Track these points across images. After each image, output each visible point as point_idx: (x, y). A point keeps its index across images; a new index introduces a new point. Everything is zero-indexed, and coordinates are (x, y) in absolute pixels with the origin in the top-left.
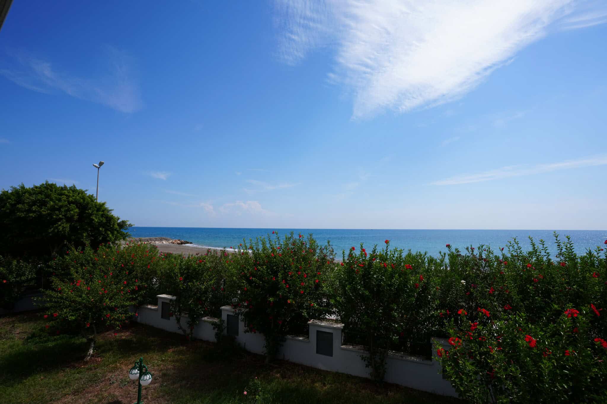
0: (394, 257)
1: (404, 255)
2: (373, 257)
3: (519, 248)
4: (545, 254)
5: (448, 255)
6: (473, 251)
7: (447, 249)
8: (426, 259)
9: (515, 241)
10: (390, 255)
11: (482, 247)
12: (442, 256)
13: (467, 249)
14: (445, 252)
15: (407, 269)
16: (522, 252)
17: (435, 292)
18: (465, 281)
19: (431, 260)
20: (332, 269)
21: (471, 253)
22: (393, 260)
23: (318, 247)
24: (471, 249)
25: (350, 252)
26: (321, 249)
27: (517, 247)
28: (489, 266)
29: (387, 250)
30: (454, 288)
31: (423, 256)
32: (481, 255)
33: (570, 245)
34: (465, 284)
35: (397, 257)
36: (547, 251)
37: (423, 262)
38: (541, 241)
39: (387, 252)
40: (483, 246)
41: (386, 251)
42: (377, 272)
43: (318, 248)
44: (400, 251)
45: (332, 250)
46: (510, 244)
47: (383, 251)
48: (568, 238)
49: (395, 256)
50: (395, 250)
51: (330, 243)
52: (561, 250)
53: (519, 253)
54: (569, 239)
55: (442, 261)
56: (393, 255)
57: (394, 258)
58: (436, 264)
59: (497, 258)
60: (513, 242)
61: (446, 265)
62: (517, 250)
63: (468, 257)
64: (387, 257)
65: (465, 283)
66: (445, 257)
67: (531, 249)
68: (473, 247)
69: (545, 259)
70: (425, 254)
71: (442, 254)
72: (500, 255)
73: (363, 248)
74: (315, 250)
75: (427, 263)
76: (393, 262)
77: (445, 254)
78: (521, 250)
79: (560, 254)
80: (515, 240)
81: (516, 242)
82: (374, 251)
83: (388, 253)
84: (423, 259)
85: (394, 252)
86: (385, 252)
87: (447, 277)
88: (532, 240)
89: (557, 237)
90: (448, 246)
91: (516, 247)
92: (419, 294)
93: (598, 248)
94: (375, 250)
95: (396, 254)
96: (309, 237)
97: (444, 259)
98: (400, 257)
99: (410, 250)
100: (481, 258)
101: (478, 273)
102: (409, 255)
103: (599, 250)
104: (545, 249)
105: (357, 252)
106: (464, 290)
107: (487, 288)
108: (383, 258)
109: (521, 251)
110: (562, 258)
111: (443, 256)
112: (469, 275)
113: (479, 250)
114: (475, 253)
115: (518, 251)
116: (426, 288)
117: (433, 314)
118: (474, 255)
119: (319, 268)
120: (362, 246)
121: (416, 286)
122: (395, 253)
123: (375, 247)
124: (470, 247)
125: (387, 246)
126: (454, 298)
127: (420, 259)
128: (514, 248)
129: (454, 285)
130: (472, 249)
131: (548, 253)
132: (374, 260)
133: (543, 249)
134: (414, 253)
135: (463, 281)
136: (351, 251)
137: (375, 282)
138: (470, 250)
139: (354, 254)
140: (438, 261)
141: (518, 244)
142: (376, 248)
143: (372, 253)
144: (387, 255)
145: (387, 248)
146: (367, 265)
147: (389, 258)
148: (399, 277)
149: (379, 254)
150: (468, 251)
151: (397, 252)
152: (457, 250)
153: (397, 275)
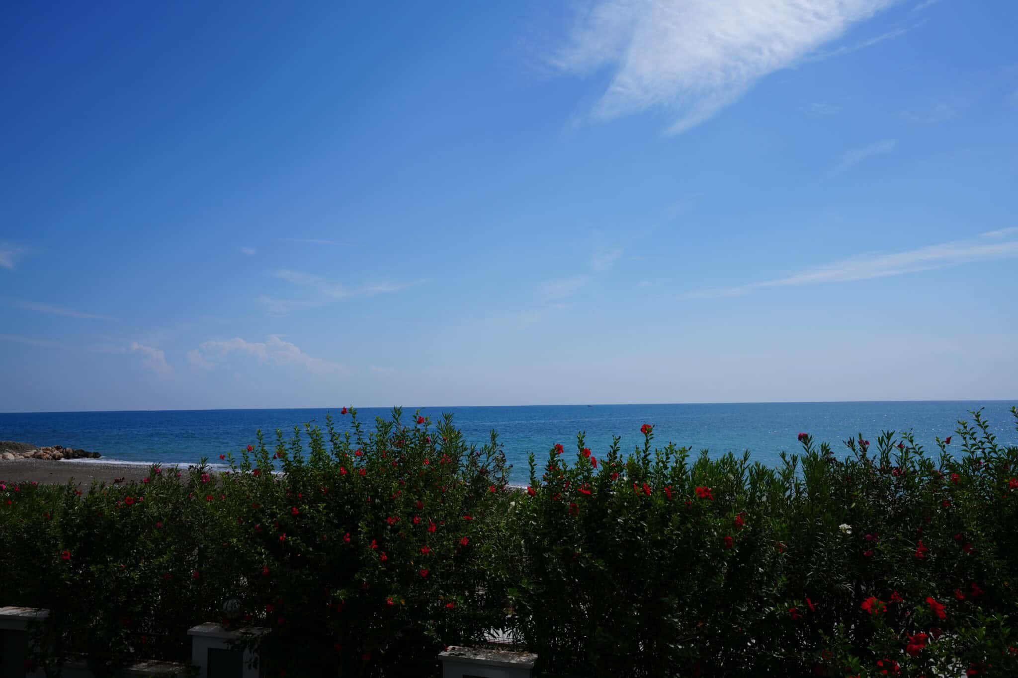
0: (666, 468)
2: (612, 468)
3: (990, 438)
5: (804, 462)
6: (865, 450)
7: (800, 444)
8: (747, 473)
9: (978, 421)
10: (656, 464)
11: (889, 438)
12: (788, 463)
13: (851, 443)
14: (796, 455)
15: (700, 498)
16: (997, 450)
17: (775, 556)
18: (849, 527)
19: (760, 474)
20: (504, 506)
21: (861, 453)
22: (665, 476)
23: (465, 449)
24: (860, 443)
25: (552, 459)
26: (472, 454)
27: (985, 435)
28: (906, 488)
29: (647, 449)
30: (822, 547)
31: (738, 466)
32: (885, 458)
34: (849, 532)
35: (674, 469)
37: (739, 480)
39: (646, 456)
40: (892, 434)
41: (644, 452)
42: (627, 508)
43: (464, 453)
44: (681, 452)
45: (500, 457)
46: (965, 427)
47: (638, 453)
49: (669, 465)
50: (670, 451)
51: (498, 441)
53: (987, 451)
55: (788, 475)
56: (663, 462)
57: (665, 472)
58: (771, 482)
59: (927, 466)
60: (972, 423)
61: (797, 486)
62: (983, 443)
63: (854, 464)
64: (646, 468)
65: (849, 529)
66: (795, 466)
68: (864, 439)
70: (746, 459)
71: (788, 458)
72: (933, 455)
73: (584, 447)
74: (456, 458)
75: (748, 482)
76: (663, 483)
77: (795, 459)
78: (993, 442)
80: (978, 416)
81: (981, 421)
82: (613, 455)
83: (650, 458)
84: (740, 469)
85: (667, 455)
86: (643, 454)
87: (802, 516)
90: (804, 438)
91: (980, 435)
92: (733, 563)
94: (615, 452)
95: (672, 457)
96: (443, 423)
97: (791, 472)
98: (682, 467)
99: (707, 452)
100: (886, 469)
101: (883, 506)
102: (704, 463)
105: (570, 460)
106: (847, 551)
107: (906, 544)
108: (637, 473)
109: (995, 446)
111: (791, 463)
112: (859, 511)
113: (881, 445)
114: (869, 456)
115: (984, 446)
116: (750, 548)
117: (772, 612)
118: (868, 461)
119: (468, 503)
120: (581, 441)
121: (725, 543)
122: (668, 458)
123: (615, 444)
124: (857, 439)
125: (647, 441)
126: (823, 571)
127: (731, 471)
128: (975, 439)
129: (822, 536)
130: (864, 444)
132: (615, 477)
134: (714, 457)
135: (844, 526)
136: (553, 455)
137: (620, 537)
138: (857, 446)
139: (560, 465)
140: (777, 476)
141: (986, 427)
142: (618, 445)
143: (607, 459)
144: (648, 464)
145: (646, 445)
146: (596, 491)
147: (652, 471)
148: (683, 522)
149: (625, 462)
150: (854, 450)
151: (675, 454)
152: (825, 448)
153: (676, 517)
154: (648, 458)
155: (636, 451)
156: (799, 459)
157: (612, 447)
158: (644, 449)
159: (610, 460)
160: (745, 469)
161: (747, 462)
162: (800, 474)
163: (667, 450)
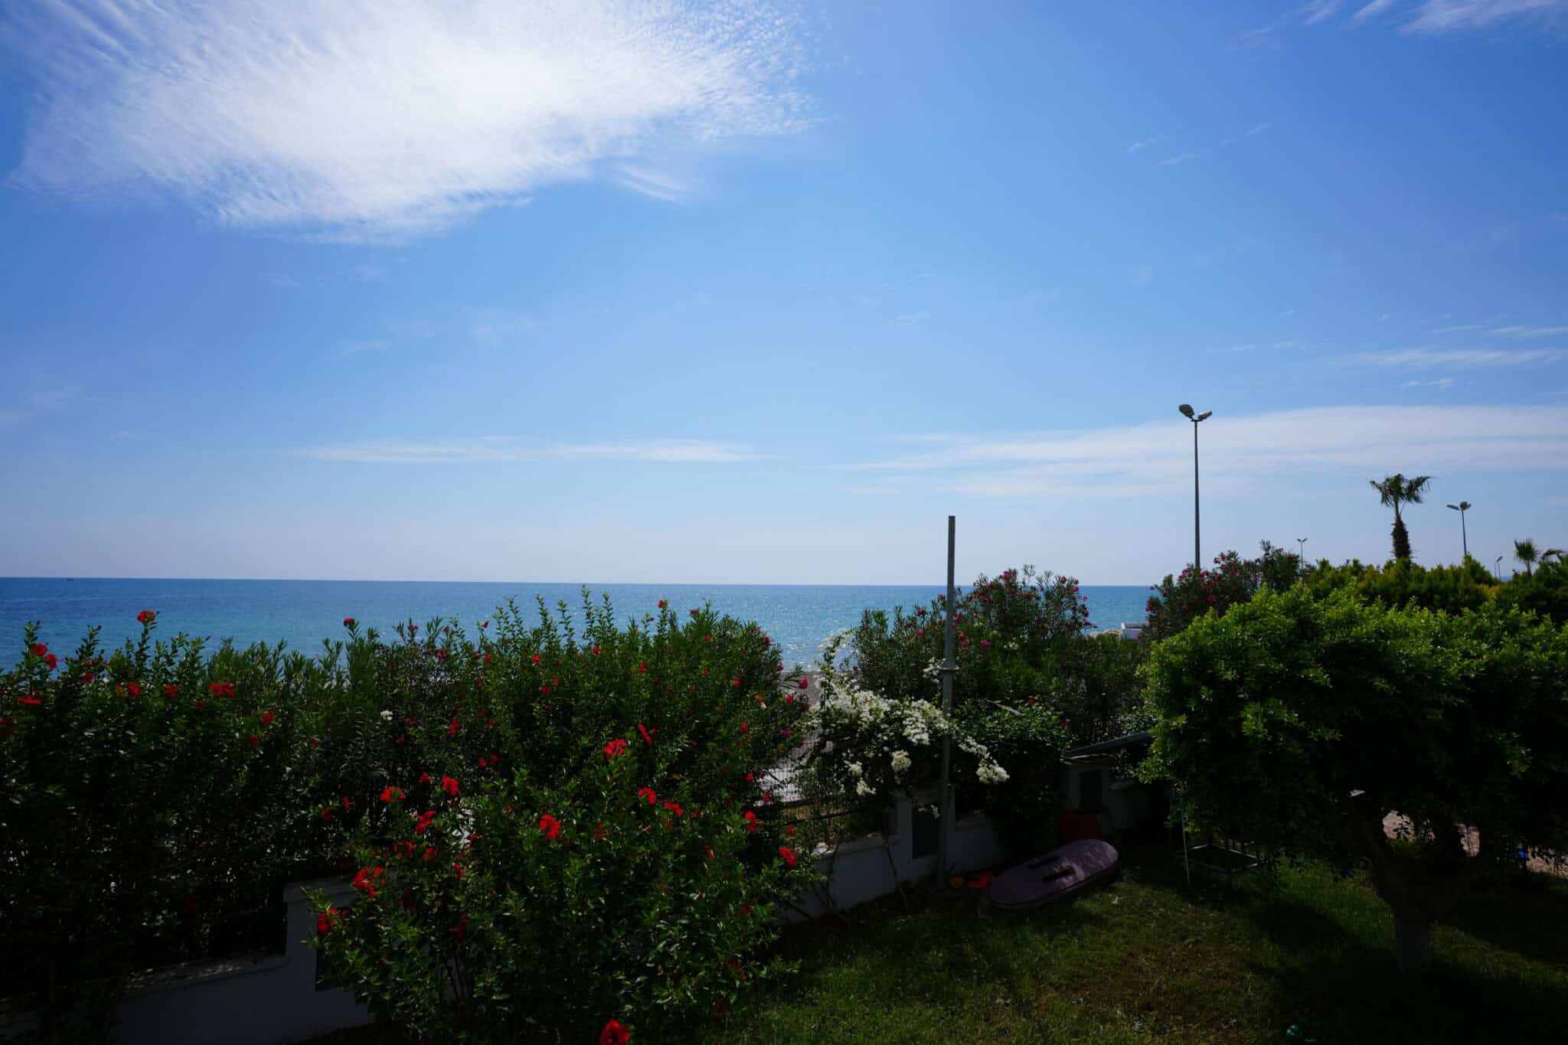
0: (171, 663)
1: (206, 655)
2: (86, 664)
3: (519, 622)
4: (566, 632)
5: (348, 649)
6: (413, 634)
7: (346, 630)
8: (281, 664)
9: (511, 606)
10: (157, 659)
11: (437, 625)
12: (331, 651)
13: (400, 629)
14: (340, 642)
15: (217, 697)
16: (523, 632)
17: (306, 753)
18: (391, 713)
19: (297, 665)
21: (409, 638)
22: (168, 673)
24: (409, 628)
27: (515, 620)
28: (447, 670)
29: (144, 642)
30: (360, 736)
31: (270, 656)
32: (431, 642)
33: (608, 611)
34: (390, 719)
35: (182, 664)
36: (569, 627)
37: (271, 672)
38: (561, 605)
39: (142, 650)
40: (440, 619)
41: (140, 645)
42: (101, 716)
44: (194, 643)
46: (501, 612)
47: (129, 646)
48: (604, 598)
49: (175, 660)
50: (178, 643)
52: (593, 622)
53: (516, 633)
54: (607, 599)
55: (328, 665)
56: (166, 656)
57: (169, 669)
58: (310, 671)
59: (467, 648)
60: (506, 609)
61: (339, 674)
62: (513, 626)
63: (400, 649)
64: (140, 666)
65: (390, 716)
66: (338, 653)
67: (538, 623)
68: (414, 624)
69: (564, 642)
70: (280, 648)
71: (332, 645)
72: (473, 637)
73: (37, 642)
75: (282, 672)
76: (165, 681)
77: (339, 646)
78: (521, 625)
79: (590, 631)
80: (511, 603)
81: (514, 607)
82: (86, 651)
83: (147, 652)
84: (272, 662)
85: (174, 647)
86: (137, 648)
87: (341, 706)
88: (542, 604)
89: (587, 596)
90: (350, 623)
91: (512, 620)
92: (254, 766)
93: (647, 616)
94: (90, 647)
95: (181, 651)
97: (333, 660)
98: (194, 660)
99: (230, 641)
100: (431, 652)
101: (423, 689)
102: (226, 655)
103: (648, 621)
104: (566, 622)
106: (386, 737)
107: (441, 722)
108: (126, 671)
109: (522, 629)
110: (593, 639)
111: (334, 650)
112: (397, 698)
113: (429, 631)
114: (417, 640)
115: (514, 629)
116: (277, 747)
118: (415, 644)
120: (31, 635)
122: (175, 651)
123: (91, 636)
124: (407, 625)
125: (146, 632)
126: (359, 761)
127: (261, 662)
128: (507, 623)
129: (361, 725)
130: (413, 629)
131: (571, 630)
132: (88, 679)
133: (563, 620)
134: (241, 648)
135: (385, 713)
137: (87, 755)
138: (406, 630)
140: (317, 665)
141: (517, 612)
142: (95, 638)
143: (76, 657)
144: (144, 660)
145: (143, 636)
146: (53, 700)
147: (149, 668)
148: (190, 725)
149: (108, 657)
150: (402, 635)
151: (185, 646)
152: (372, 634)
153: (181, 721)
154: (145, 652)
155: (127, 645)
156: (344, 646)
157: (85, 641)
158: (141, 641)
159: (81, 657)
160: (278, 660)
161: (283, 652)
162: (343, 662)
163: (175, 642)
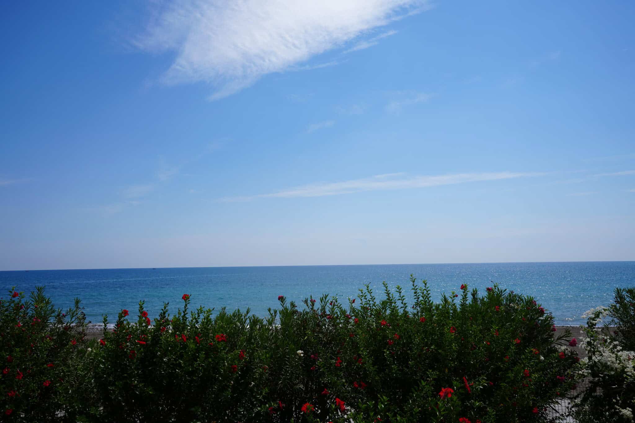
0: (197, 322)
1: (213, 317)
2: (162, 323)
3: (373, 299)
4: (402, 305)
5: (280, 314)
6: (313, 305)
7: (279, 302)
8: (248, 321)
9: (368, 289)
10: (192, 321)
11: (326, 298)
12: (272, 314)
13: (306, 301)
14: (276, 309)
15: (218, 342)
16: (376, 305)
17: (261, 375)
19: (255, 322)
20: (82, 353)
21: (311, 307)
22: (196, 328)
23: (54, 312)
24: (311, 301)
25: (120, 320)
26: (58, 315)
27: (371, 297)
29: (186, 310)
30: (288, 365)
31: (243, 317)
32: (323, 309)
33: (427, 292)
34: (302, 355)
35: (202, 323)
36: (404, 301)
37: (243, 326)
38: (398, 288)
39: (185, 315)
40: (327, 296)
41: (184, 312)
42: (170, 351)
43: (53, 315)
44: (207, 312)
45: (81, 317)
46: (362, 293)
47: (179, 313)
48: (424, 283)
49: (199, 321)
50: (200, 311)
51: (80, 305)
52: (418, 298)
53: (371, 305)
54: (426, 284)
55: (270, 323)
56: (195, 319)
57: (197, 325)
58: (262, 326)
59: (343, 312)
60: (365, 290)
62: (370, 301)
63: (307, 313)
64: (185, 323)
65: (302, 353)
66: (275, 316)
68: (313, 299)
69: (401, 311)
70: (247, 313)
71: (272, 312)
72: (346, 307)
73: (143, 310)
74: (45, 319)
75: (248, 326)
76: (195, 332)
77: (275, 312)
78: (374, 301)
79: (417, 304)
80: (368, 287)
81: (369, 290)
82: (163, 315)
83: (187, 316)
84: (244, 320)
85: (198, 314)
86: (183, 314)
87: (277, 347)
88: (386, 287)
89: (414, 282)
90: (281, 299)
91: (369, 297)
92: (237, 381)
93: (453, 293)
94: (164, 313)
95: (202, 317)
96: (36, 294)
97: (273, 320)
98: (208, 321)
99: (225, 308)
100: (324, 314)
101: (321, 338)
102: (222, 316)
103: (454, 297)
104: (402, 299)
106: (301, 365)
107: (332, 359)
108: (179, 325)
109: (375, 303)
110: (419, 309)
111: (273, 315)
112: (308, 342)
113: (322, 302)
114: (315, 308)
115: (370, 303)
116: (247, 370)
117: (259, 411)
118: (314, 311)
119: (53, 352)
120: (141, 307)
121: (232, 369)
122: (199, 316)
123: (165, 308)
124: (309, 299)
125: (186, 305)
126: (288, 379)
127: (238, 321)
128: (366, 299)
129: (288, 358)
130: (313, 302)
131: (405, 304)
132: (163, 330)
133: (400, 298)
134: (230, 312)
135: (300, 352)
136: (120, 317)
137: (164, 371)
138: (309, 302)
139: (125, 323)
140: (265, 322)
141: (371, 293)
142: (167, 309)
143: (159, 318)
144: (186, 320)
145: (185, 307)
146: (150, 340)
147: (188, 325)
148: (207, 357)
149: (171, 318)
150: (307, 305)
151: (203, 314)
152: (293, 305)
153: (202, 355)
154: (186, 316)
155: (178, 313)
156: (278, 311)
157: (162, 310)
158: (184, 310)
159: (161, 319)
160: (246, 319)
161: (249, 315)
163: (199, 311)
